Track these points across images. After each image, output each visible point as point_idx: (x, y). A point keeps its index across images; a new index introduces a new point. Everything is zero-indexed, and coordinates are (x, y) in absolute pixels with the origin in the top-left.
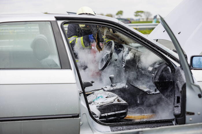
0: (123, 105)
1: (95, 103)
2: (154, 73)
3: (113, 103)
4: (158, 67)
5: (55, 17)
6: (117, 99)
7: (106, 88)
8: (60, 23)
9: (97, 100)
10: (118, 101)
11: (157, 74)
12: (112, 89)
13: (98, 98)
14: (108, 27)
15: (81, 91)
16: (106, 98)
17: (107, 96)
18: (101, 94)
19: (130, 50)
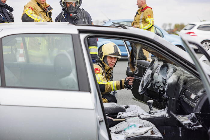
0: (155, 138)
1: (125, 133)
2: (196, 103)
3: (142, 136)
4: (202, 96)
5: (78, 30)
6: (151, 130)
7: (143, 114)
8: (83, 36)
9: (129, 129)
10: (152, 133)
11: (199, 103)
12: (149, 117)
13: (131, 126)
14: (141, 44)
15: (102, 119)
16: (139, 128)
17: (141, 125)
18: (135, 122)
19: (175, 71)
